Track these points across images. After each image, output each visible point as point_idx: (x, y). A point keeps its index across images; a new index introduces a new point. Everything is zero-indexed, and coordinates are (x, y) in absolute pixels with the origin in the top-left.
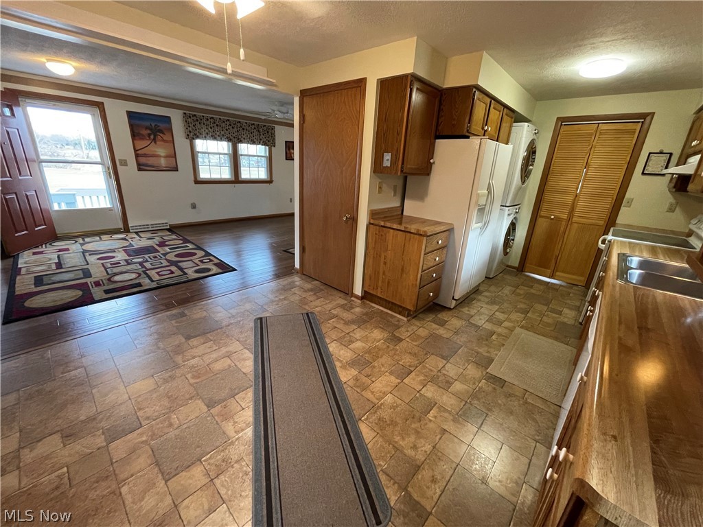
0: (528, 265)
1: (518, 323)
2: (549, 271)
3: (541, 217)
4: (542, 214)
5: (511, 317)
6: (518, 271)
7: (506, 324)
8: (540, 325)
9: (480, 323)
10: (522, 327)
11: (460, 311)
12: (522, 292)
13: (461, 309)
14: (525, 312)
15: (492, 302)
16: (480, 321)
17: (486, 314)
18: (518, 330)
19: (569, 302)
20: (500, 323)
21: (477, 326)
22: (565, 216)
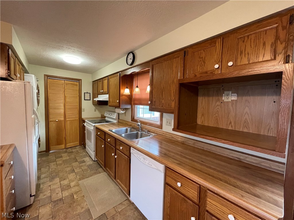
0: (51, 147)
1: (76, 179)
2: (64, 145)
3: (50, 121)
4: (51, 120)
5: (70, 178)
6: (46, 152)
7: (72, 184)
8: (85, 173)
9: (60, 196)
10: (80, 179)
11: (39, 200)
12: (61, 162)
13: (39, 198)
14: (73, 171)
15: (52, 179)
16: (59, 195)
17: (57, 188)
18: (80, 182)
19: (81, 155)
20: (69, 187)
21: (61, 200)
22: (63, 119)
